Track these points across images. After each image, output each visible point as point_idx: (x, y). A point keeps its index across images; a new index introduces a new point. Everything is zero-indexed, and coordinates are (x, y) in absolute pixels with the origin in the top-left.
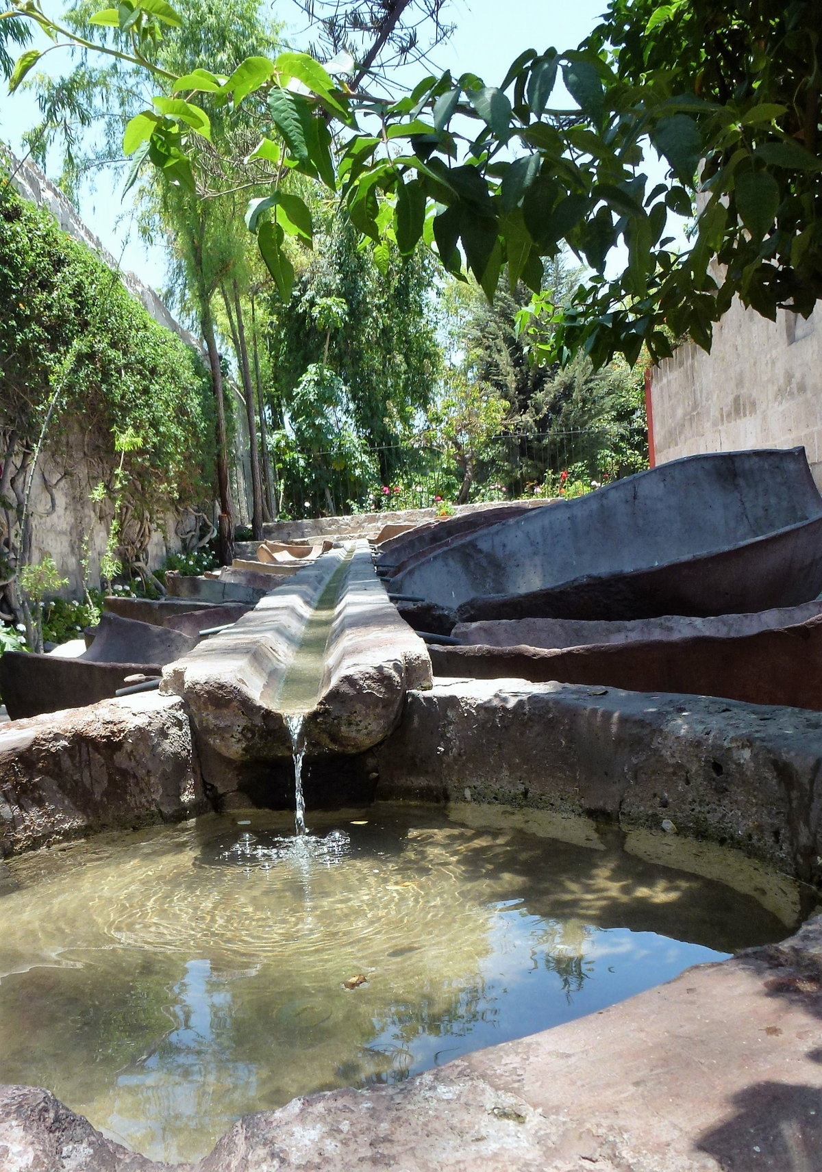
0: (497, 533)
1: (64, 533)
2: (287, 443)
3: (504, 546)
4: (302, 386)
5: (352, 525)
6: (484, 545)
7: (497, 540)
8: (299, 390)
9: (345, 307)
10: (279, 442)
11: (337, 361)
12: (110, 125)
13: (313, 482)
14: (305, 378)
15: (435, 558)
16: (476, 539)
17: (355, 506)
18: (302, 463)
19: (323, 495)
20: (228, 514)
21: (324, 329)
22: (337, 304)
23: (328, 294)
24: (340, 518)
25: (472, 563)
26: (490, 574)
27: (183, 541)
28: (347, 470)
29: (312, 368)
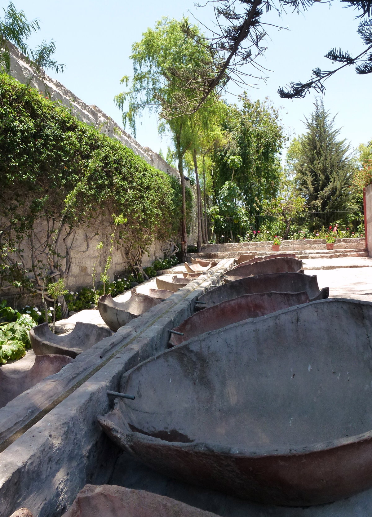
0: (204, 340)
1: (96, 257)
2: (216, 212)
3: (209, 347)
4: (222, 190)
5: (238, 247)
6: (195, 348)
7: (204, 344)
8: (221, 191)
9: (241, 159)
10: (212, 211)
11: (238, 180)
12: (148, 92)
13: (225, 227)
14: (224, 186)
15: (158, 357)
16: (189, 344)
17: (241, 238)
18: (221, 220)
19: (229, 233)
20: (185, 242)
21: (232, 168)
22: (238, 159)
23: (235, 155)
24: (233, 244)
25: (185, 360)
26: (197, 366)
27: (165, 253)
28: (239, 223)
29: (227, 183)
